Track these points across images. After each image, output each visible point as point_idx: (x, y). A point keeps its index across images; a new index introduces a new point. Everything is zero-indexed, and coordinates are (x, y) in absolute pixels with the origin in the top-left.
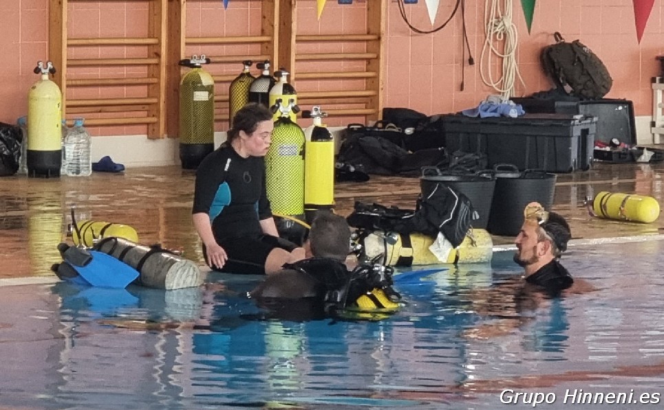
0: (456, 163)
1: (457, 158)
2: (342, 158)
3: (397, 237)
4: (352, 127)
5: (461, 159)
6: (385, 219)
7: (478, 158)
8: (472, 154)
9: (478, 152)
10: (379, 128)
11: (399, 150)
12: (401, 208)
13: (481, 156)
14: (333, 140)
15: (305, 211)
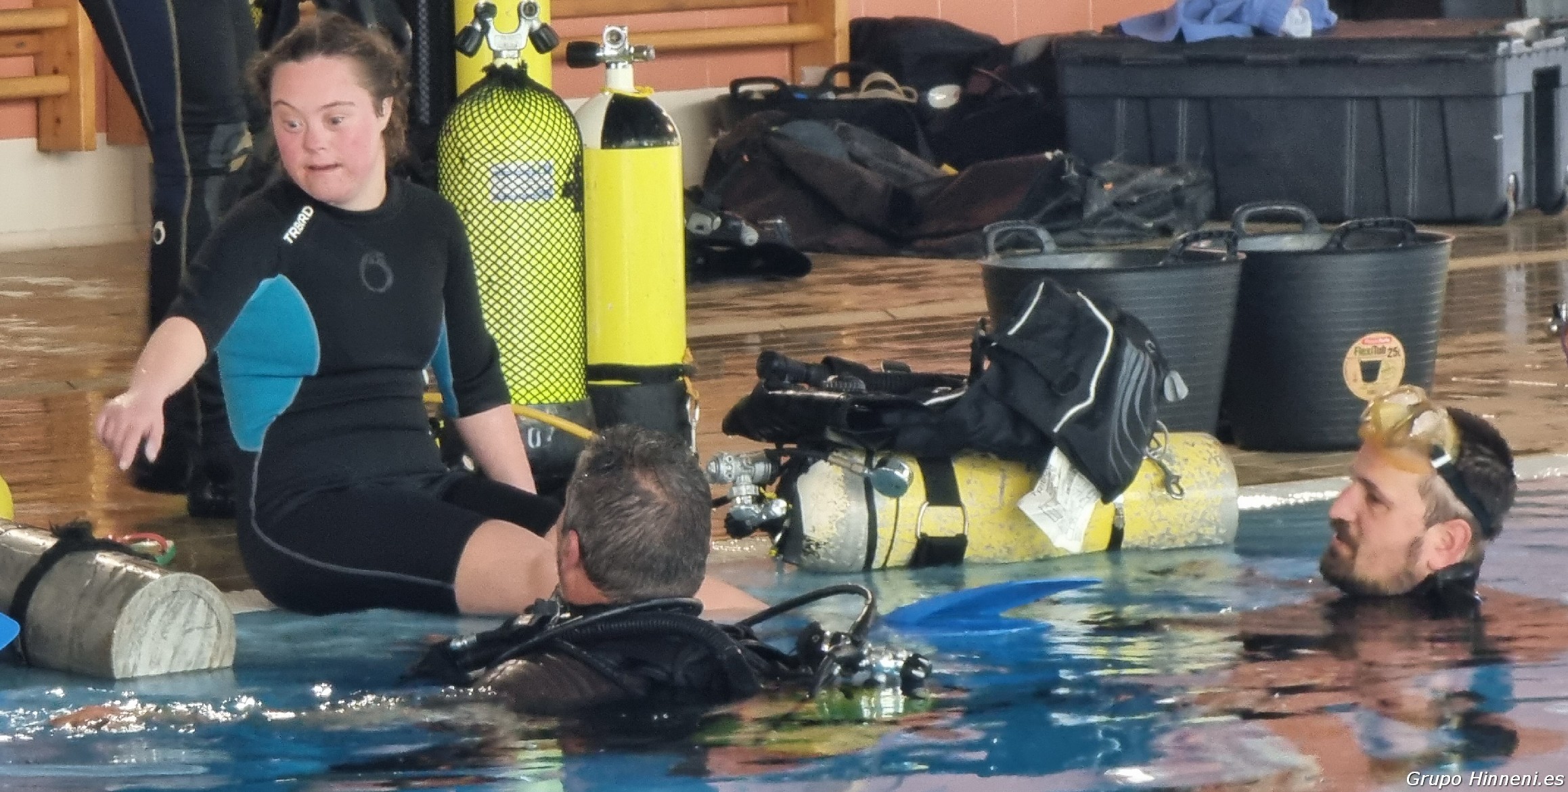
0: (1105, 204)
1: (1109, 186)
2: (712, 198)
3: (909, 471)
4: (742, 89)
5: (1124, 188)
6: (864, 409)
7: (1181, 182)
8: (1158, 171)
9: (1182, 160)
10: (838, 91)
11: (908, 166)
12: (919, 367)
13: (1192, 174)
14: (678, 139)
15: (590, 390)
